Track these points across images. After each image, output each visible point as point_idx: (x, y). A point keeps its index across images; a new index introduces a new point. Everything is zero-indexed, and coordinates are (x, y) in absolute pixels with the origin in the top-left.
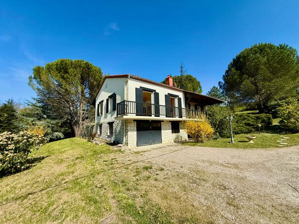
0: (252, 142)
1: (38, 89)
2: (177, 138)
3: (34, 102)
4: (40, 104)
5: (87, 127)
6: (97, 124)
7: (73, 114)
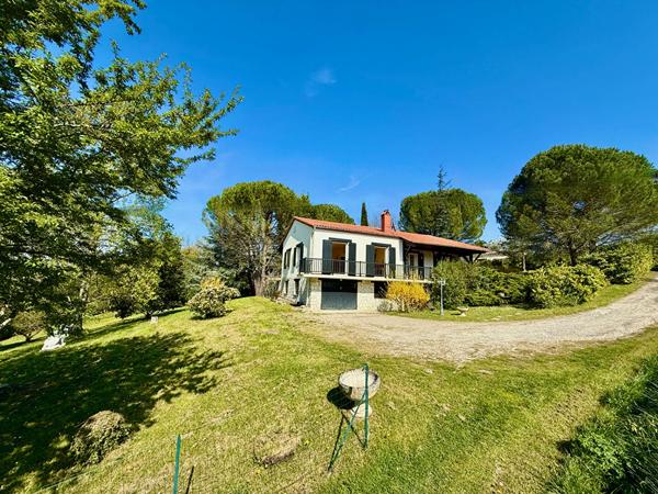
0: (463, 315)
1: (212, 225)
2: (384, 305)
3: (205, 243)
4: (212, 246)
5: (271, 283)
6: (284, 280)
7: (253, 262)
